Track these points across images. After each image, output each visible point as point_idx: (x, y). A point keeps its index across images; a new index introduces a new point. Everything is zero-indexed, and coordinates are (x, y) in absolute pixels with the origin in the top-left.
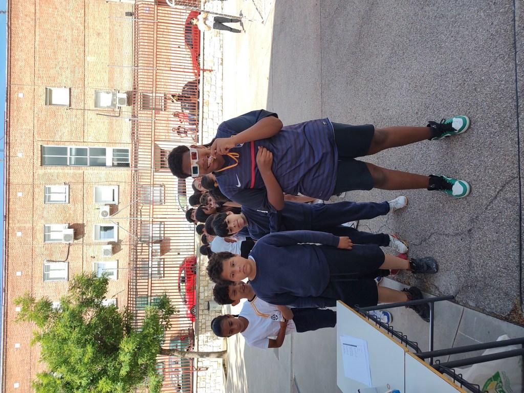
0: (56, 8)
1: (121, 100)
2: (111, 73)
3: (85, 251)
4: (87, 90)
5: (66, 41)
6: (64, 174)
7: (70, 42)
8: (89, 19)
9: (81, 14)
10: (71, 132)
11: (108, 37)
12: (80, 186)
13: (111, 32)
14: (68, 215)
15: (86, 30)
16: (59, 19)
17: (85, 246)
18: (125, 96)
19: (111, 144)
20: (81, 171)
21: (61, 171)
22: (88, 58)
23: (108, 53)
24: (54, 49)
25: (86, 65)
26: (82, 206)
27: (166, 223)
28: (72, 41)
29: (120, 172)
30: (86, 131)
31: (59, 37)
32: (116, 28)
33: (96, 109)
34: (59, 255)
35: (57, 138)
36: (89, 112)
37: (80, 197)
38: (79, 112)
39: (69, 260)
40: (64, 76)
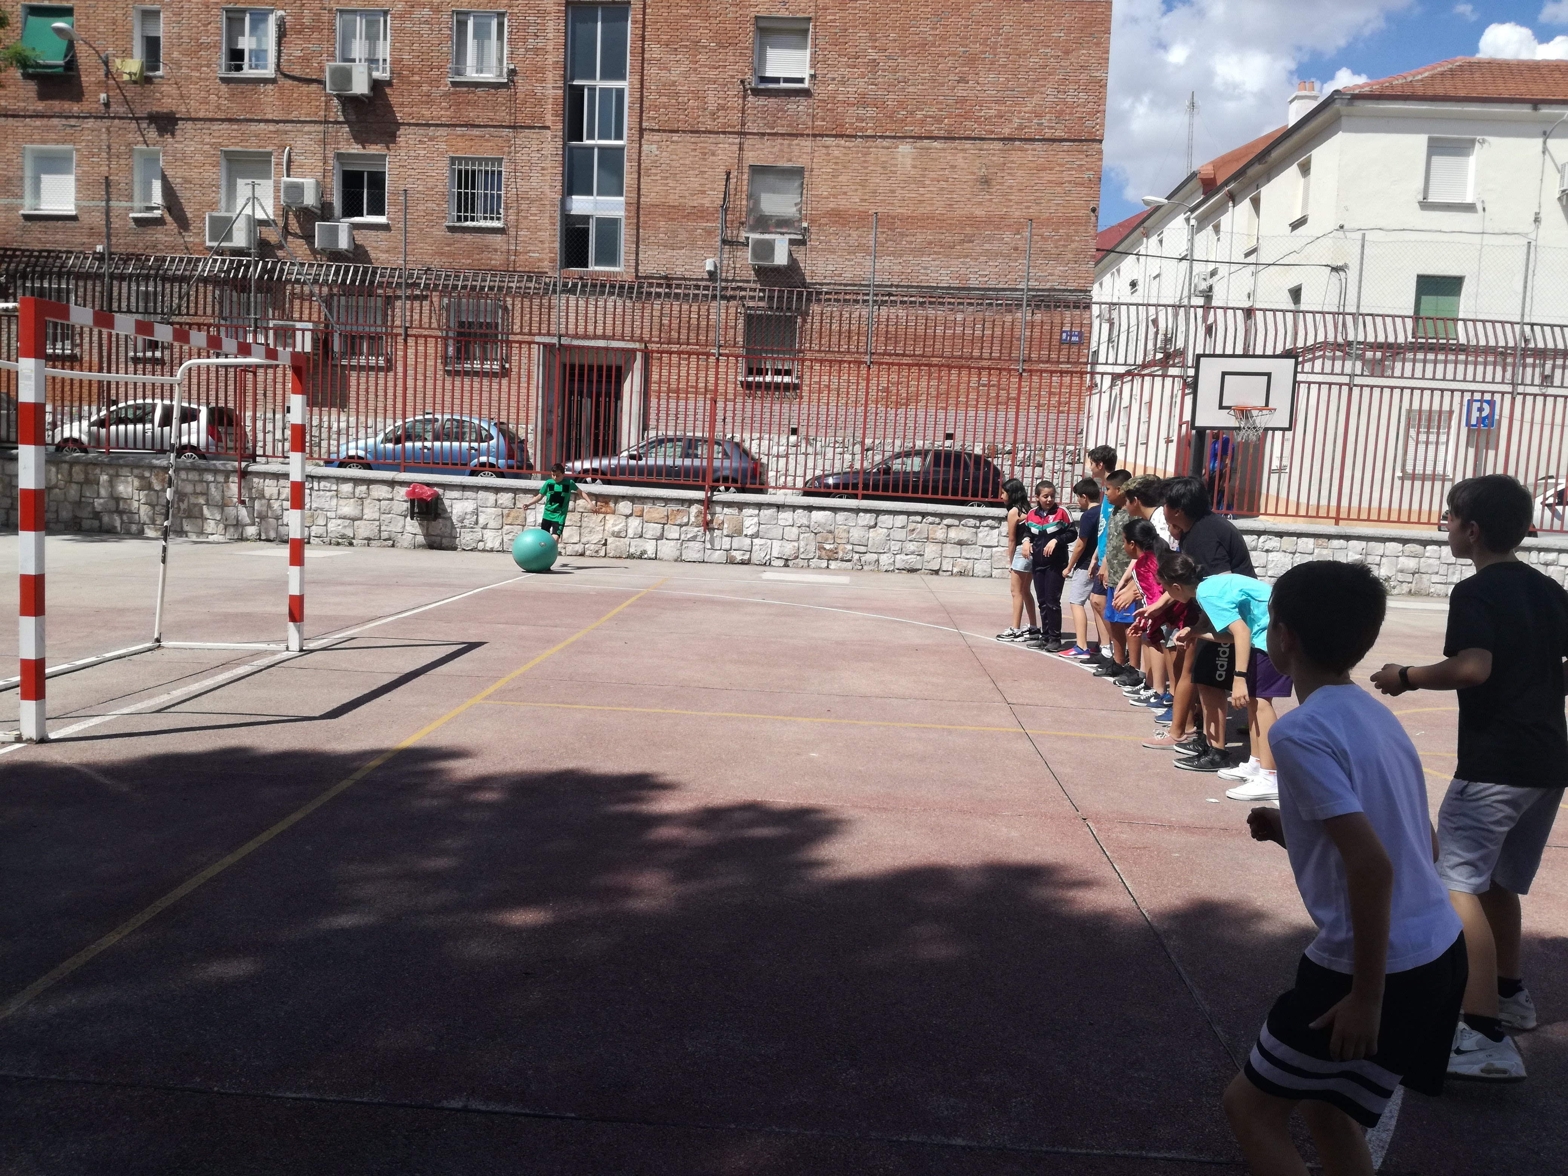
0: (1067, 53)
1: (765, 249)
2: (862, 219)
3: (307, 128)
4: (807, 143)
5: (962, 80)
6: (542, 70)
7: (960, 92)
8: (1035, 153)
9: (1051, 128)
10: (670, 89)
11: (979, 212)
12: (503, 116)
13: (996, 222)
14: (416, 78)
15: (999, 145)
16: (1033, 61)
17: (321, 128)
18: (781, 258)
19: (633, 214)
20: (549, 119)
21: (551, 59)
22: (905, 149)
23: (922, 210)
24: (933, 45)
25: (885, 143)
26: (444, 120)
28: (964, 100)
29: (545, 235)
30: (675, 136)
31: (971, 60)
32: (1008, 236)
33: (746, 170)
34: (299, 53)
35: (654, 51)
36: (736, 147)
37: (472, 114)
38: (735, 117)
39: (282, 81)
40: (846, 71)
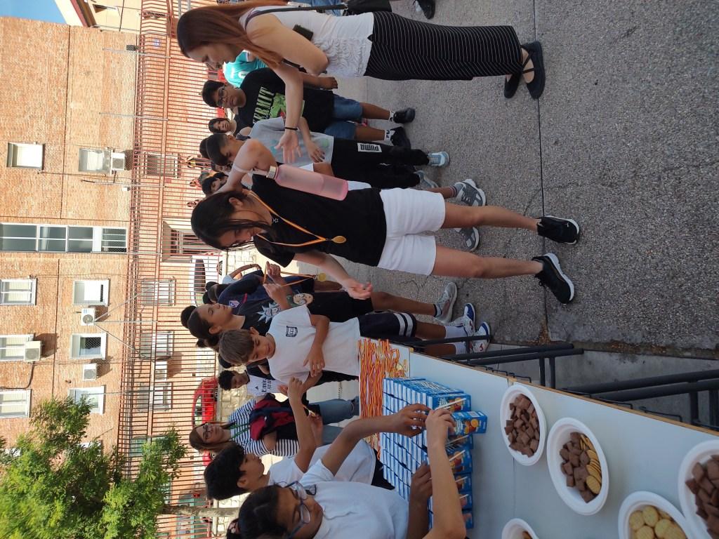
0: (28, 37)
1: (117, 163)
2: (104, 125)
3: (56, 372)
4: (68, 147)
5: (40, 80)
6: (30, 263)
7: (46, 82)
8: (75, 52)
9: (63, 46)
10: (42, 205)
11: (101, 76)
12: (53, 280)
13: (106, 70)
14: (33, 322)
15: (71, 67)
16: (32, 50)
17: (57, 365)
18: (122, 156)
19: (101, 222)
20: (55, 260)
21: (25, 259)
22: (72, 105)
23: (100, 99)
24: (23, 91)
25: (69, 113)
26: (55, 308)
27: (176, 333)
28: (50, 81)
29: (111, 261)
30: (64, 204)
31: (31, 75)
32: (112, 65)
33: (81, 173)
34: (18, 379)
35: (22, 212)
36: (70, 177)
37: (52, 295)
38: (56, 177)
39: (32, 386)
40: (35, 129)
